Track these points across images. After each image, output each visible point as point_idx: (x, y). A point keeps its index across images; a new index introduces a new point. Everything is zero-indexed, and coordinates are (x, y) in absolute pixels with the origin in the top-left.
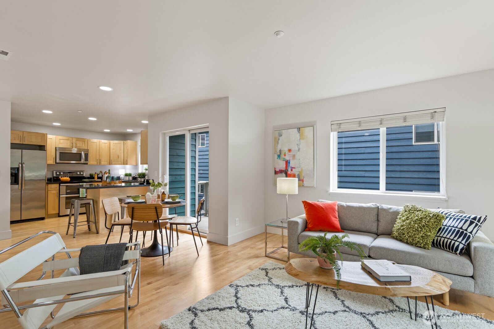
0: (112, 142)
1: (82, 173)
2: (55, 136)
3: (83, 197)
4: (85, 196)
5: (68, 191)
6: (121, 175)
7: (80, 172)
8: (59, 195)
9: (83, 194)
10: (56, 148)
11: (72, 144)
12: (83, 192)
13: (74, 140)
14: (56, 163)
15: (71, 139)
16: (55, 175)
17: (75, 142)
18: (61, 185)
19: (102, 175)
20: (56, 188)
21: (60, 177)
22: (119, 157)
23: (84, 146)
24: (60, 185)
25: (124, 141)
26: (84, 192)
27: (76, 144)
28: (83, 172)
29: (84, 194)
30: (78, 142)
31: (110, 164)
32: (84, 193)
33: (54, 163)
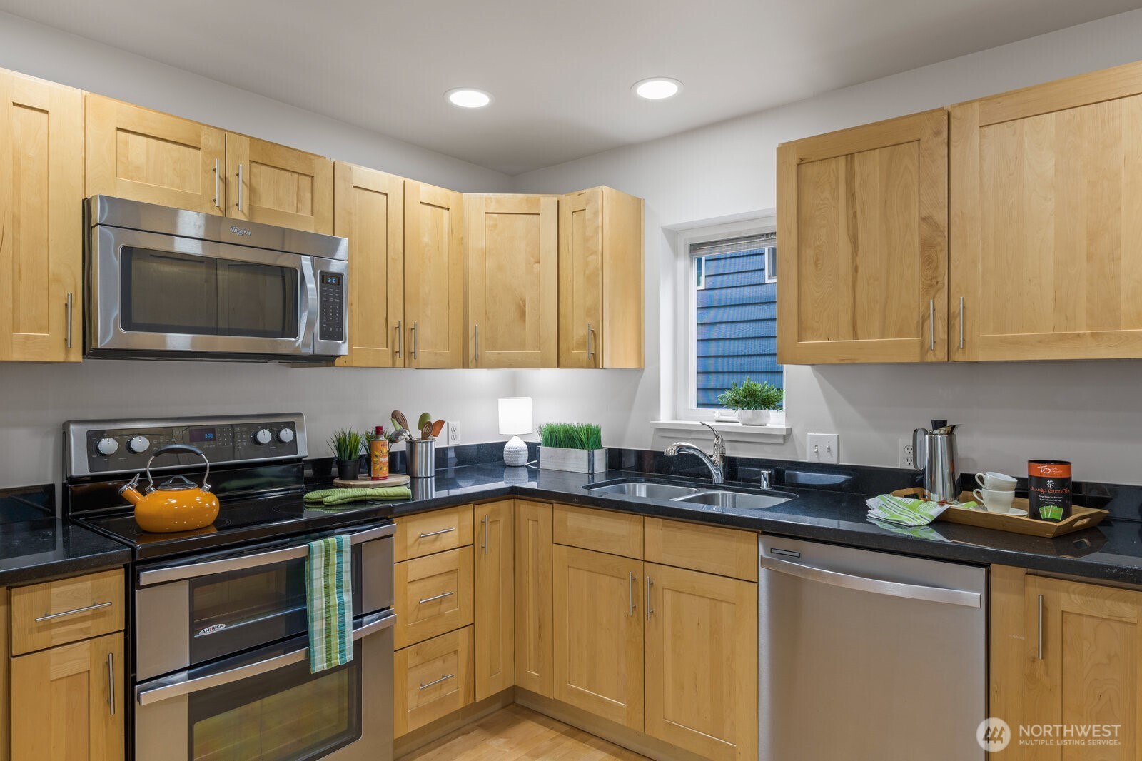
0: (479, 203)
1: (286, 435)
2: (78, 93)
3: (337, 662)
4: (349, 657)
5: (207, 631)
6: (510, 436)
7: (275, 429)
8: (131, 683)
9: (336, 641)
10: (87, 205)
11: (219, 185)
12: (335, 622)
13: (239, 159)
14: (90, 351)
15: (210, 141)
16: (80, 466)
17: (245, 175)
18: (146, 577)
19: (411, 444)
20: (97, 615)
21: (129, 490)
22: (523, 314)
23: (306, 212)
24: (132, 585)
25: (562, 197)
26: (342, 615)
27: (252, 190)
28: (292, 426)
29: (342, 633)
30: (264, 176)
31: (465, 365)
32: (342, 624)
33: (76, 356)
